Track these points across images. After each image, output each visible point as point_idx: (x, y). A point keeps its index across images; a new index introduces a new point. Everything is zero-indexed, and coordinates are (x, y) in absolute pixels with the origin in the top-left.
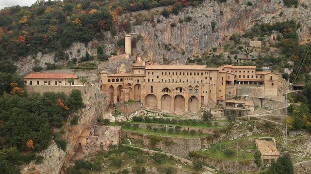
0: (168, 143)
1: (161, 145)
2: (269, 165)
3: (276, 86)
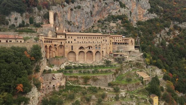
0: (95, 80)
1: (90, 82)
2: (147, 83)
3: (134, 45)
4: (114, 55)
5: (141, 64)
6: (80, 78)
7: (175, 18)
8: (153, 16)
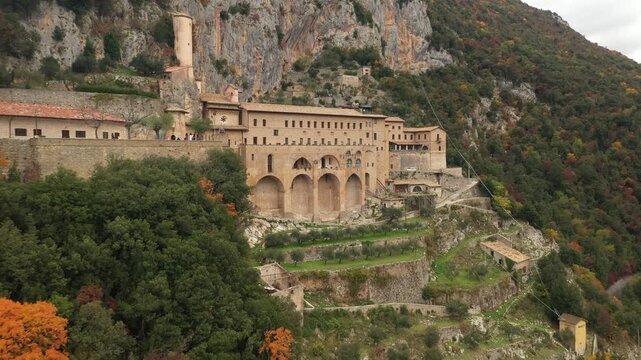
0: (382, 281)
1: (369, 290)
2: (525, 278)
3: (444, 150)
4: (397, 186)
5: (483, 215)
6: (335, 278)
7: (501, 68)
8: (441, 58)
